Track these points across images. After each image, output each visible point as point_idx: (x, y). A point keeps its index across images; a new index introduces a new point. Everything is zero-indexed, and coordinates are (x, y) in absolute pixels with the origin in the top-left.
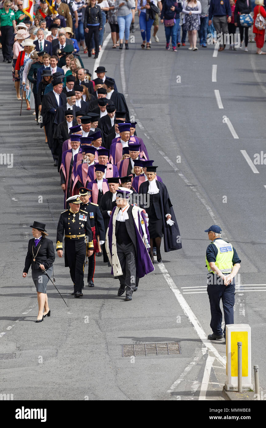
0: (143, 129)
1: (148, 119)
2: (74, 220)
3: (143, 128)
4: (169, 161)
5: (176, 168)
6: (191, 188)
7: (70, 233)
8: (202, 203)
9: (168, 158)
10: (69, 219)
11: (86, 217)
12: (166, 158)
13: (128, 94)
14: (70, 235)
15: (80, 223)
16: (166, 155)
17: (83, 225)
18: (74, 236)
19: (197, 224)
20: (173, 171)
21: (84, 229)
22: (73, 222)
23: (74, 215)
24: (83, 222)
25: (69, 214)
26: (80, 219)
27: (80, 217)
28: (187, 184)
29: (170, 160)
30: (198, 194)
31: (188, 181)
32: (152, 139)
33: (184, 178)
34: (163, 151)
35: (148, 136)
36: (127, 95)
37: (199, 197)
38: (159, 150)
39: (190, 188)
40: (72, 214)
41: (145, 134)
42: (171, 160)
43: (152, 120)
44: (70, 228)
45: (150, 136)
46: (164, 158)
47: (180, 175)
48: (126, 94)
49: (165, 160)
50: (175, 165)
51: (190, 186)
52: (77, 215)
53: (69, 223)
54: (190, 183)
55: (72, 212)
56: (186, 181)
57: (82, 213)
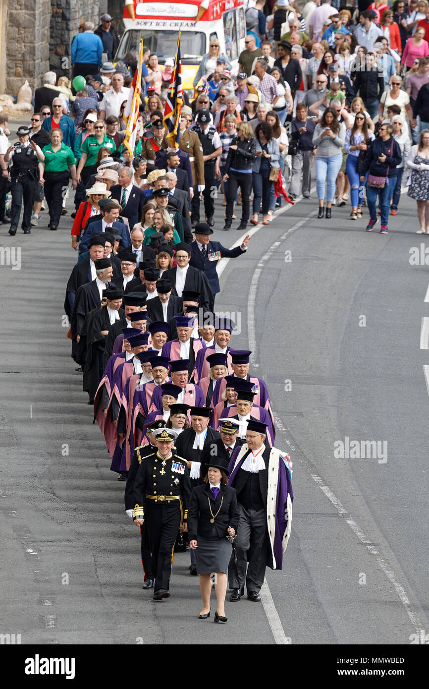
0: (284, 431)
1: (293, 413)
2: (163, 470)
3: (284, 429)
4: (329, 494)
5: (342, 510)
6: (369, 548)
7: (155, 492)
8: (387, 579)
9: (328, 489)
10: (155, 468)
11: (183, 468)
12: (324, 488)
13: (259, 363)
14: (155, 495)
15: (173, 477)
16: (325, 483)
17: (177, 481)
18: (162, 498)
19: (377, 617)
20: (336, 515)
21: (179, 487)
22: (162, 474)
23: (164, 463)
24: (177, 475)
25: (156, 461)
26: (173, 470)
27: (174, 467)
28: (362, 540)
29: (332, 494)
30: (380, 560)
31: (363, 536)
32: (299, 450)
33: (358, 528)
34: (319, 475)
35: (292, 444)
36: (257, 365)
37: (382, 566)
38: (313, 474)
39: (367, 549)
40: (160, 461)
41: (287, 441)
42: (334, 493)
43: (301, 414)
44: (155, 484)
45: (297, 446)
46: (320, 489)
47: (349, 522)
48: (256, 362)
49: (322, 492)
50: (342, 503)
51: (366, 544)
52: (169, 462)
53: (154, 476)
54: (368, 539)
55: (160, 457)
56: (360, 534)
57: (177, 460)
